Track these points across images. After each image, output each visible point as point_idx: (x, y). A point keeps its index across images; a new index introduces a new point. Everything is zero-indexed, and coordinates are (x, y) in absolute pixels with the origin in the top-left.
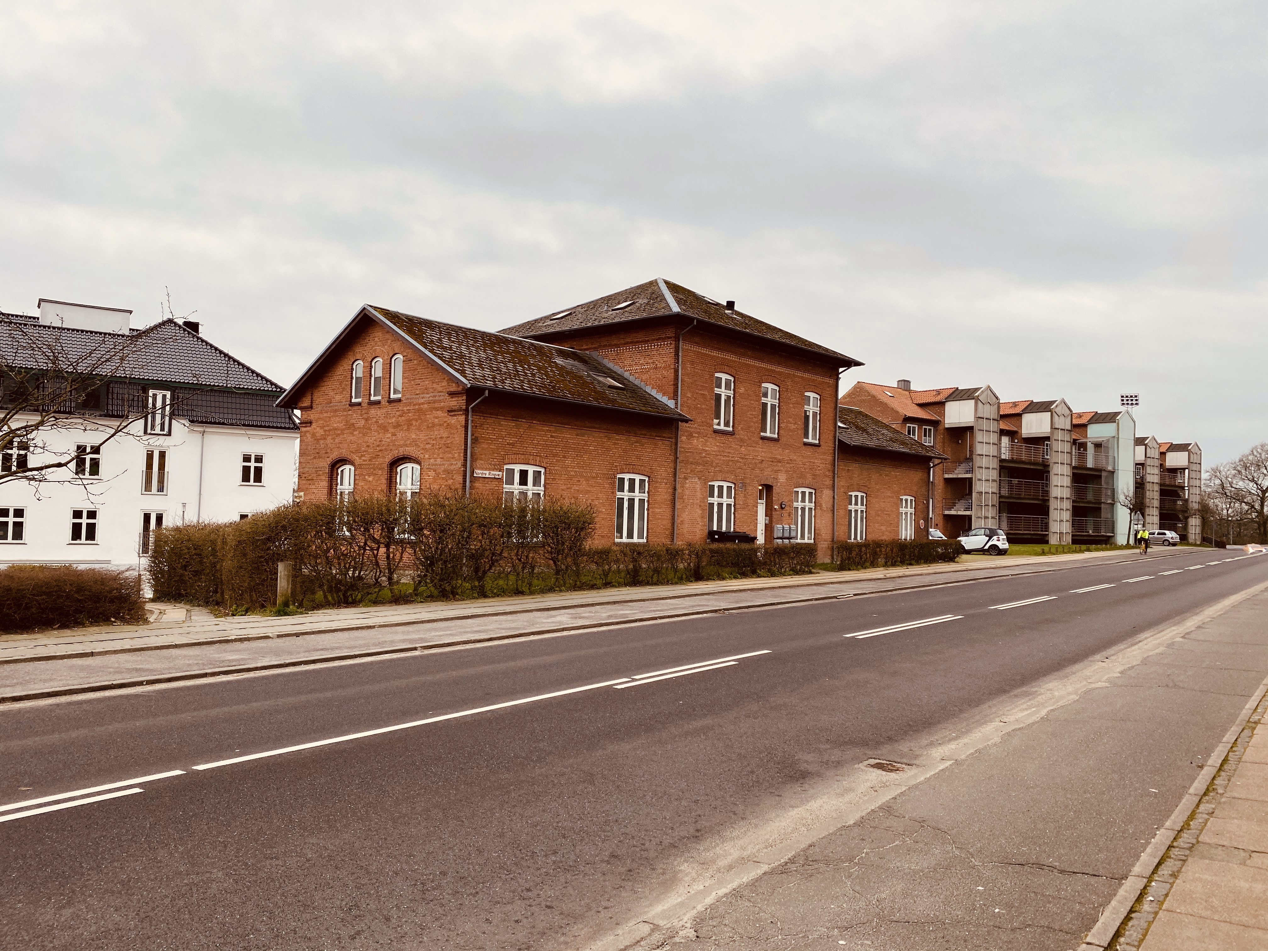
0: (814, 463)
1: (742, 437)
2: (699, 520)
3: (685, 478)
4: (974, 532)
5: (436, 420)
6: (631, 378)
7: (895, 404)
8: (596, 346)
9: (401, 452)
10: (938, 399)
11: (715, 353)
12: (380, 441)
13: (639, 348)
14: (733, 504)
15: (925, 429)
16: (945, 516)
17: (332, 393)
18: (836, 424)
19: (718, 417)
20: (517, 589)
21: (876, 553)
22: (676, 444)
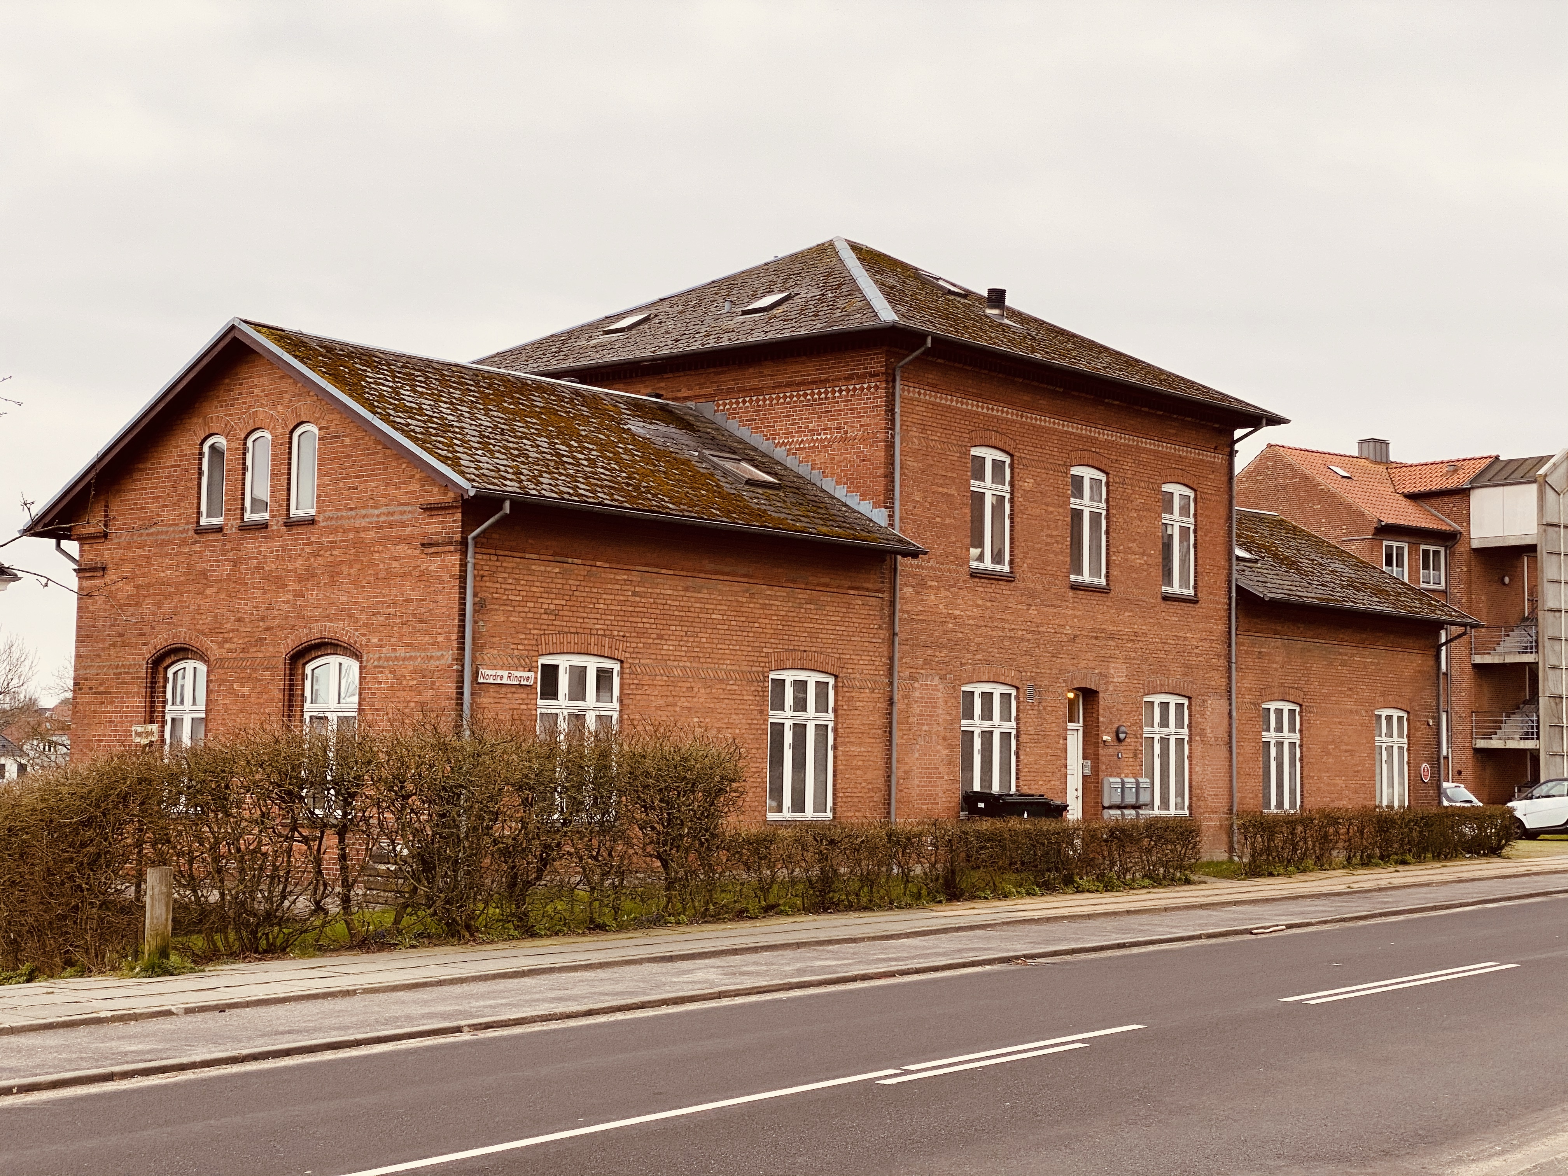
0: (1186, 639)
1: (1030, 585)
2: (943, 769)
3: (913, 678)
4: (1543, 789)
5: (395, 564)
6: (790, 462)
7: (1352, 495)
8: (711, 390)
9: (315, 632)
10: (1452, 483)
11: (970, 406)
12: (268, 609)
13: (805, 395)
14: (1014, 732)
15: (1426, 553)
16: (1478, 751)
17: (152, 506)
18: (1230, 551)
19: (980, 544)
20: (592, 921)
21: (1326, 836)
22: (892, 603)
